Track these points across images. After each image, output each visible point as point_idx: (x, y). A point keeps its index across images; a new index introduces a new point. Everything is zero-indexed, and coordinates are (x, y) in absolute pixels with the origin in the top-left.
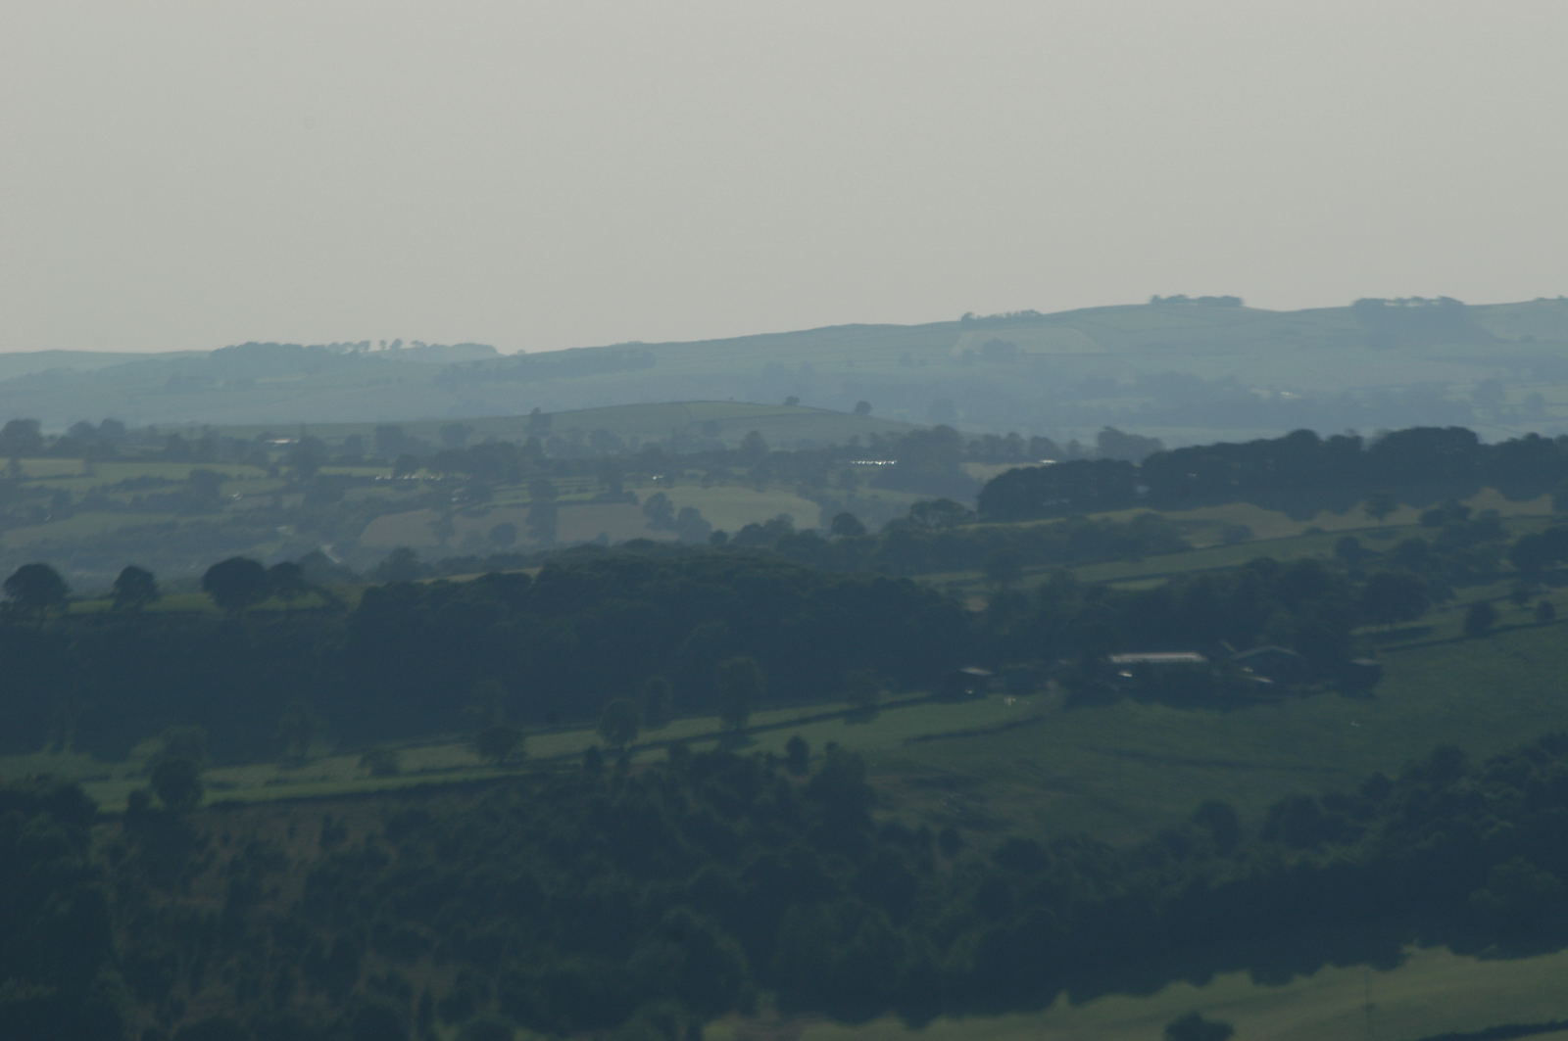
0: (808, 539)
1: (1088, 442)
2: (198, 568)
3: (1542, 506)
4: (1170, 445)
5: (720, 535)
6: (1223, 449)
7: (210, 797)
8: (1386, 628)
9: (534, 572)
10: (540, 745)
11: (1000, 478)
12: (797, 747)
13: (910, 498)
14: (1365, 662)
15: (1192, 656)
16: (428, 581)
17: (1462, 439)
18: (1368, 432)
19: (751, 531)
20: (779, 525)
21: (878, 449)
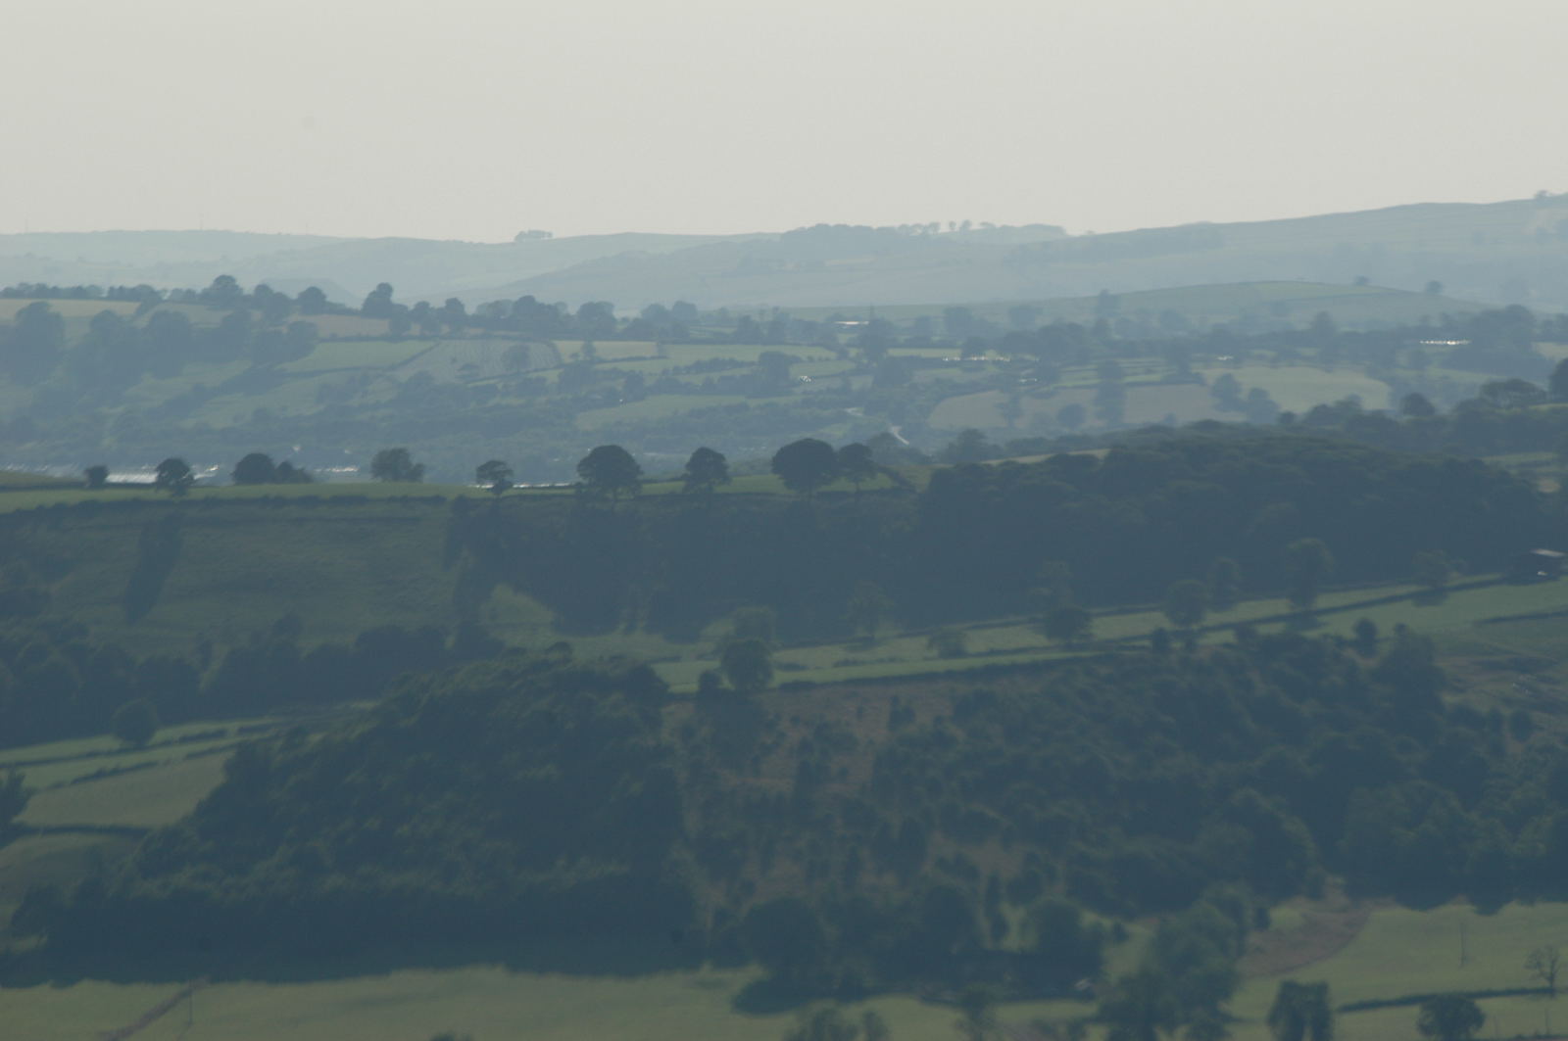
0: (1377, 419)
2: (767, 449)
5: (1288, 417)
7: (780, 677)
9: (1100, 453)
10: (1108, 627)
12: (1366, 630)
13: (1481, 378)
16: (994, 463)
19: (1321, 413)
20: (1349, 406)
21: (1450, 329)
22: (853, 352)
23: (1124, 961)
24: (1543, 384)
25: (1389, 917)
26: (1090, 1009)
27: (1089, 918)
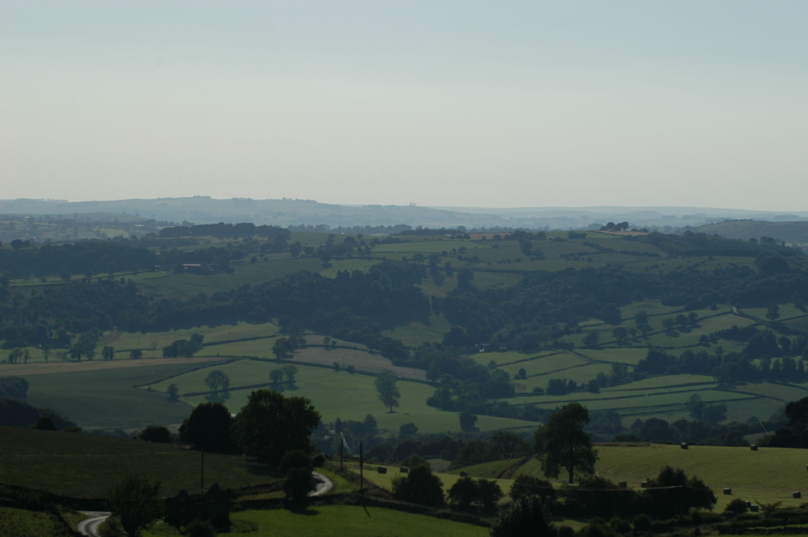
0: (126, 240)
1: (181, 223)
2: (10, 241)
3: (266, 239)
4: (196, 224)
5: (109, 238)
6: (206, 226)
7: (11, 285)
8: (236, 261)
9: (74, 244)
10: (74, 277)
11: (164, 229)
12: (123, 280)
13: (146, 232)
14: (231, 267)
15: (199, 265)
16: (53, 245)
17: (251, 225)
18: (234, 223)
19: (115, 238)
20: (121, 237)
21: (140, 223)
22: (27, 223)
23: (74, 342)
24: (158, 234)
25: (125, 335)
26: (68, 350)
27: (68, 333)
